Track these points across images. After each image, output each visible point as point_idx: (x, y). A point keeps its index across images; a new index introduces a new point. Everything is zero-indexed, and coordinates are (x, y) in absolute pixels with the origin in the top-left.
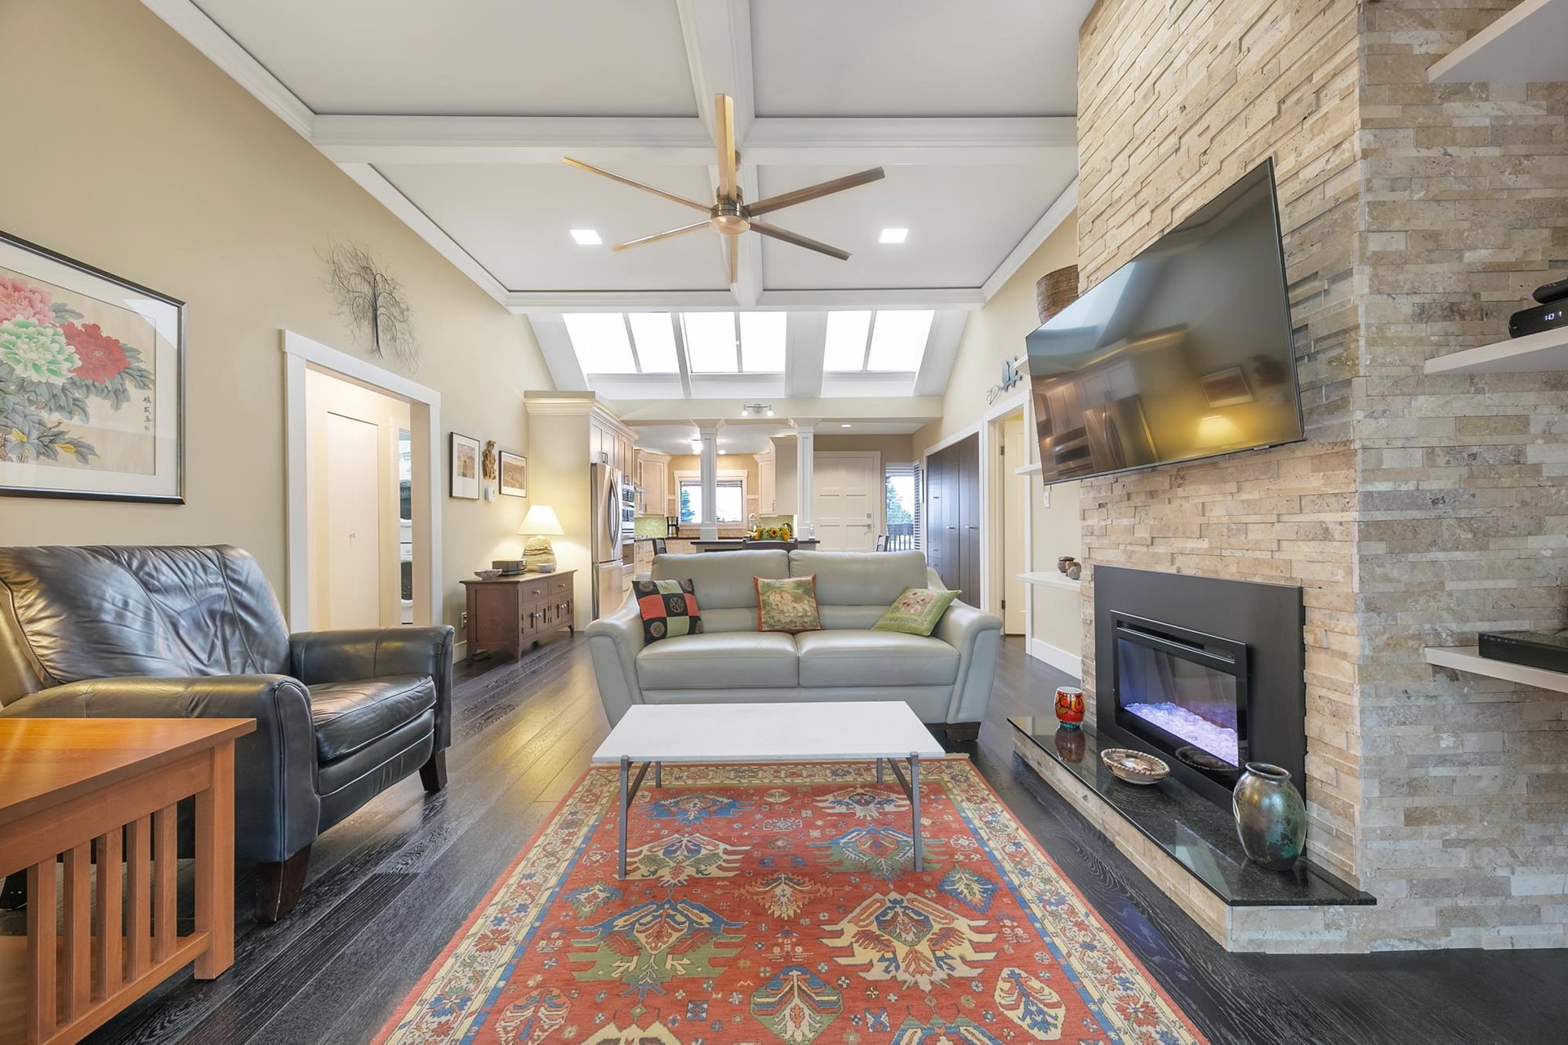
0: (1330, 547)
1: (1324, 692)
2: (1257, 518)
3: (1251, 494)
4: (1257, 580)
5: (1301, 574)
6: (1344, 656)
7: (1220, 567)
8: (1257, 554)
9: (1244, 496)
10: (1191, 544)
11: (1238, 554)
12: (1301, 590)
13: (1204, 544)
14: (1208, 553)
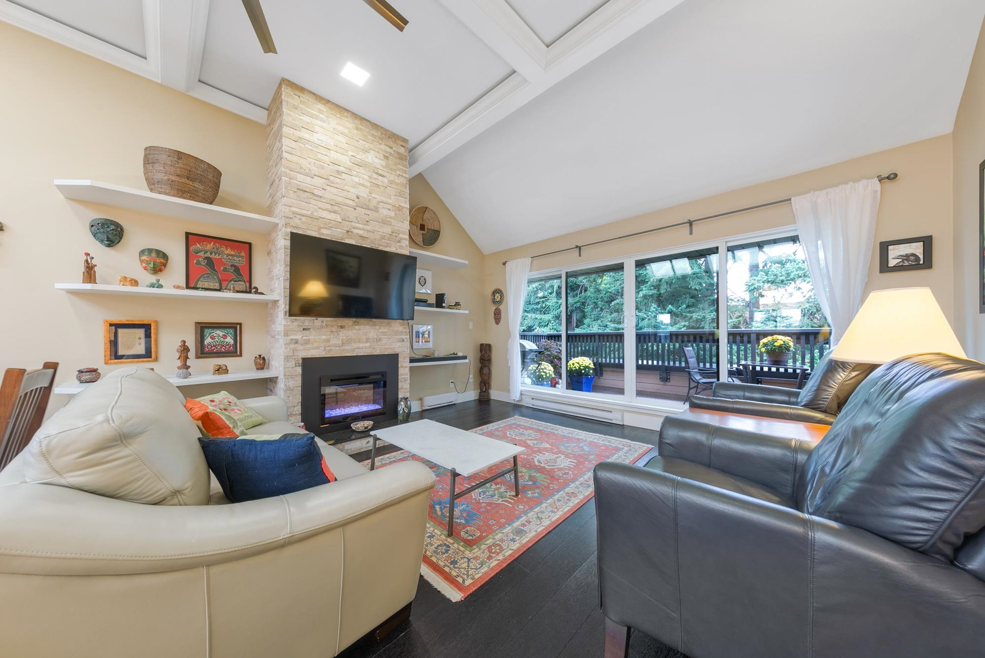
0: (404, 343)
1: (403, 377)
2: (386, 337)
3: (383, 330)
4: (386, 353)
5: (396, 351)
6: (406, 367)
7: (373, 351)
8: (386, 346)
9: (381, 330)
10: (361, 345)
11: (380, 347)
12: (398, 354)
13: (368, 344)
14: (370, 347)
